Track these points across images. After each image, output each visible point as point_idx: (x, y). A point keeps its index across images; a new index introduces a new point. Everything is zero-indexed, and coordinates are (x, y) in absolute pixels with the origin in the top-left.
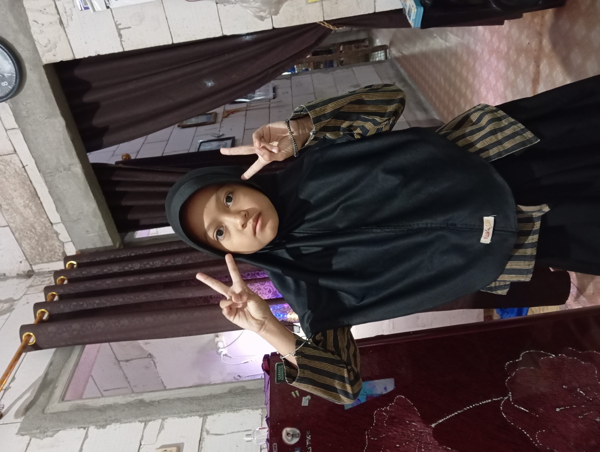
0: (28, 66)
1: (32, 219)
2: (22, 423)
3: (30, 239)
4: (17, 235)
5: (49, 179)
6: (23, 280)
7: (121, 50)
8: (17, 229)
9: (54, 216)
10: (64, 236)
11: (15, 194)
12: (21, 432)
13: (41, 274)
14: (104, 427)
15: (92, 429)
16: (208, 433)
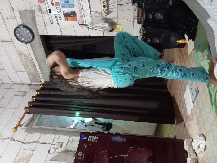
0: (35, 35)
1: (33, 71)
2: (26, 129)
3: (32, 76)
4: (29, 74)
5: (39, 63)
6: (29, 86)
7: (61, 35)
8: (29, 73)
9: (39, 72)
10: (41, 77)
11: (29, 65)
12: (26, 131)
13: (34, 85)
14: (45, 134)
15: (43, 134)
16: (70, 141)
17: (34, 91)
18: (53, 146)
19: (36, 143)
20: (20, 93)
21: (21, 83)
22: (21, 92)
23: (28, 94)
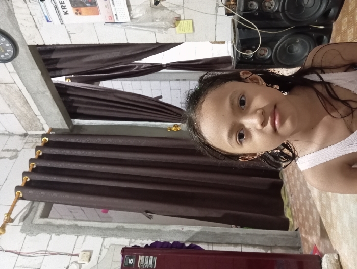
0: (19, 45)
1: (25, 112)
2: (23, 226)
5: (34, 96)
6: (22, 138)
7: (70, 44)
8: (18, 116)
9: (37, 112)
10: (42, 121)
11: (16, 101)
12: (22, 231)
13: (32, 136)
16: (104, 247)
17: (32, 148)
18: (74, 258)
19: (44, 254)
20: (6, 152)
21: (7, 133)
22: (8, 150)
23: (20, 154)
